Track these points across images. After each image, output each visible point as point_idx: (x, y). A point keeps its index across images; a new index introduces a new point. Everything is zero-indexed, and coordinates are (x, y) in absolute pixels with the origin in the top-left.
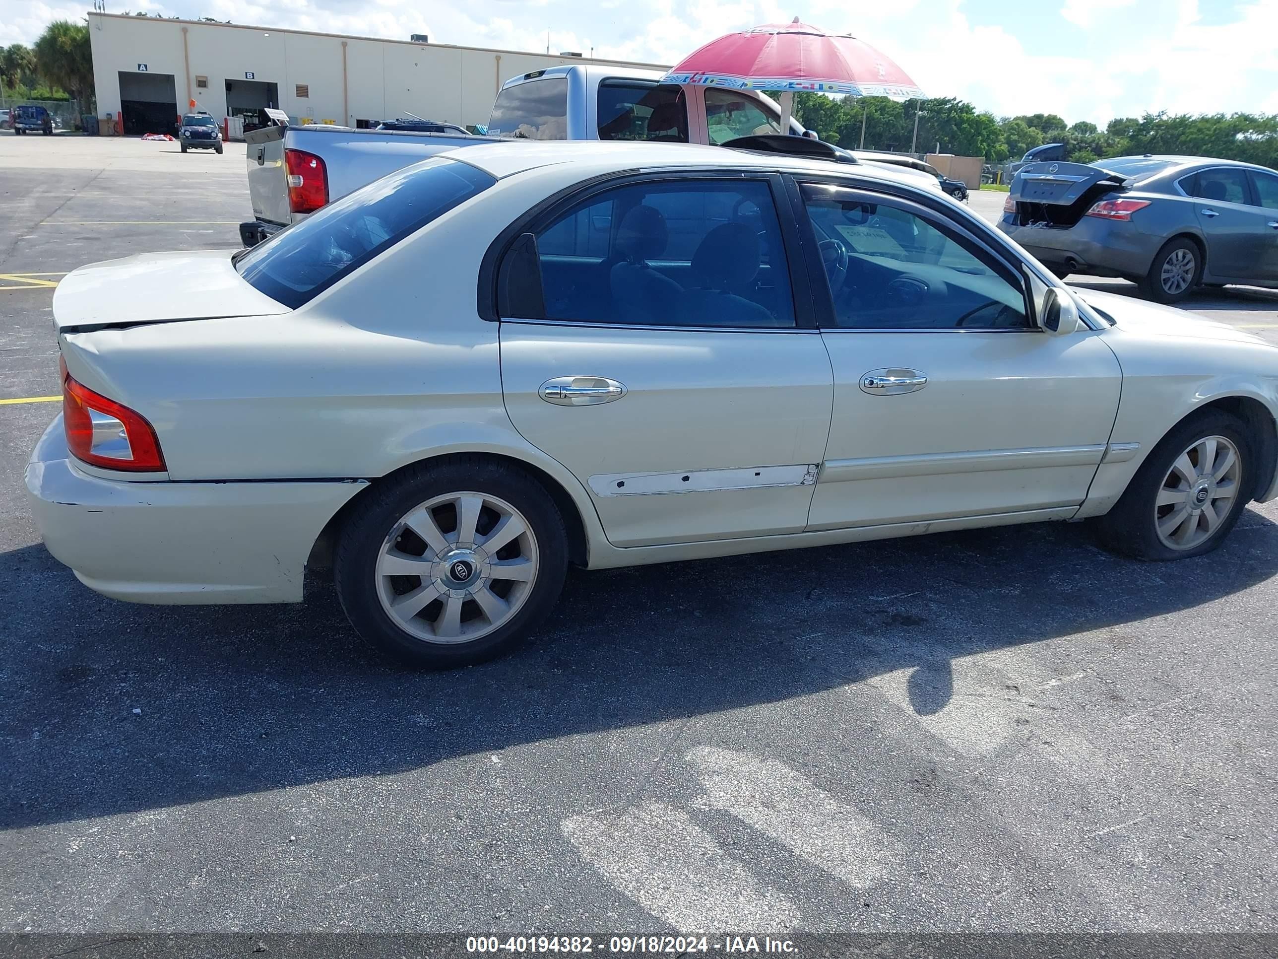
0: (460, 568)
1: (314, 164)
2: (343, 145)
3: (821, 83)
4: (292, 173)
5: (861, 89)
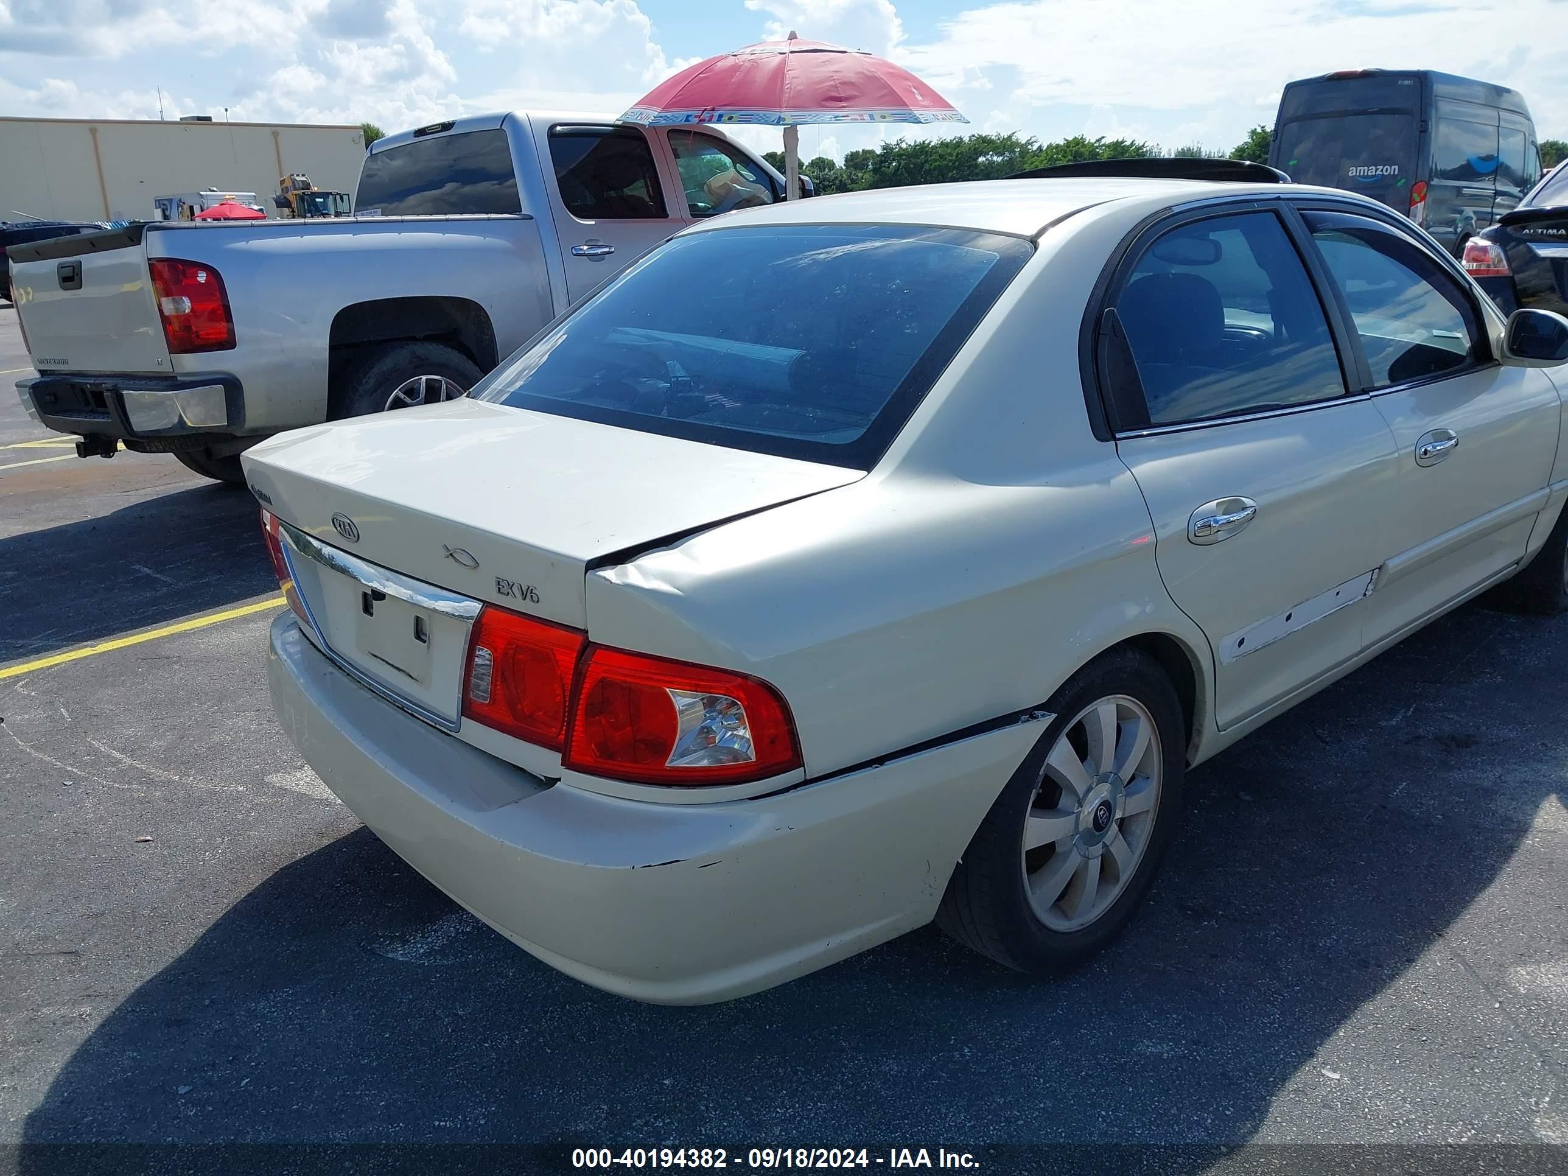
0: (1102, 812)
1: (202, 277)
2: (241, 245)
4: (168, 294)
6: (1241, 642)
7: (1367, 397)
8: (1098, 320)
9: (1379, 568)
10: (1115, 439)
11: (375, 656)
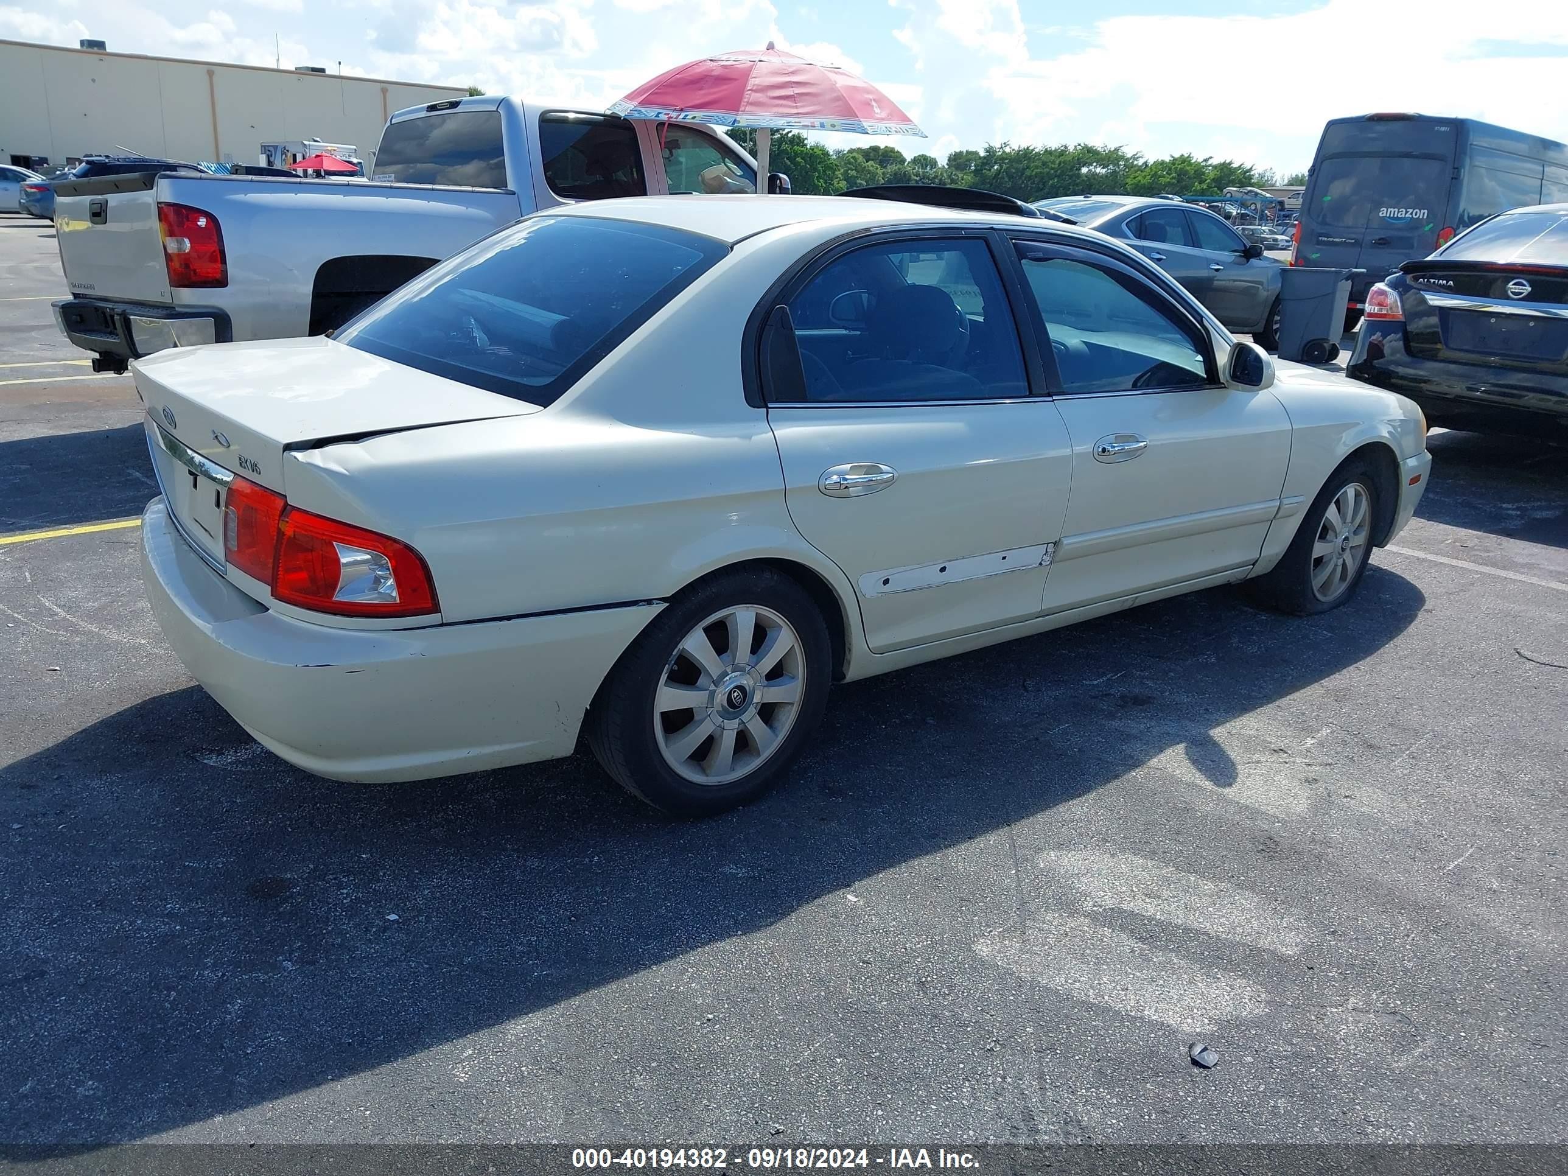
0: (736, 694)
1: (202, 222)
2: (240, 197)
3: (822, 121)
4: (171, 234)
5: (866, 127)
6: (886, 582)
7: (1050, 399)
8: (768, 313)
9: (1055, 543)
10: (767, 408)
11: (197, 521)
